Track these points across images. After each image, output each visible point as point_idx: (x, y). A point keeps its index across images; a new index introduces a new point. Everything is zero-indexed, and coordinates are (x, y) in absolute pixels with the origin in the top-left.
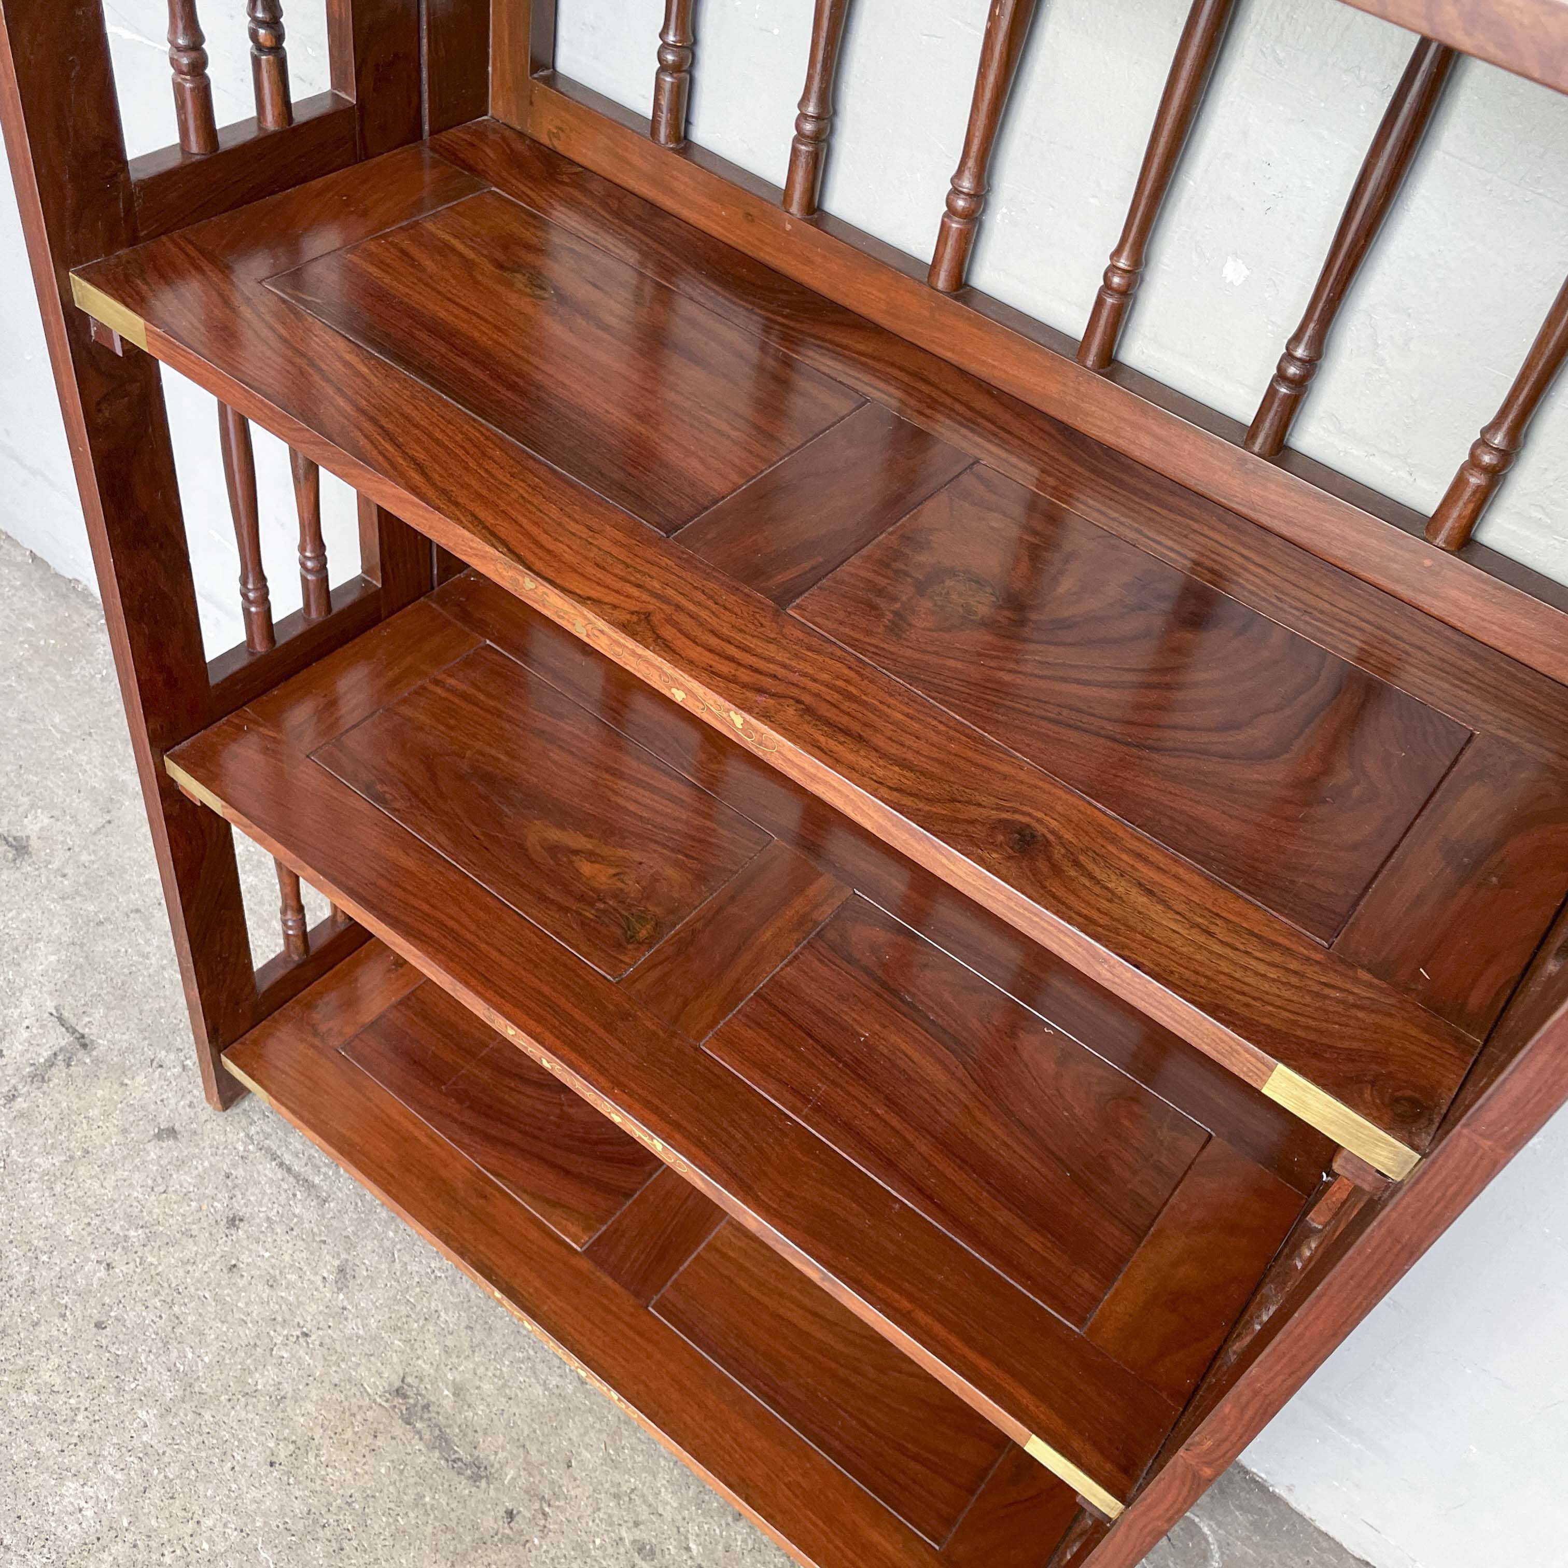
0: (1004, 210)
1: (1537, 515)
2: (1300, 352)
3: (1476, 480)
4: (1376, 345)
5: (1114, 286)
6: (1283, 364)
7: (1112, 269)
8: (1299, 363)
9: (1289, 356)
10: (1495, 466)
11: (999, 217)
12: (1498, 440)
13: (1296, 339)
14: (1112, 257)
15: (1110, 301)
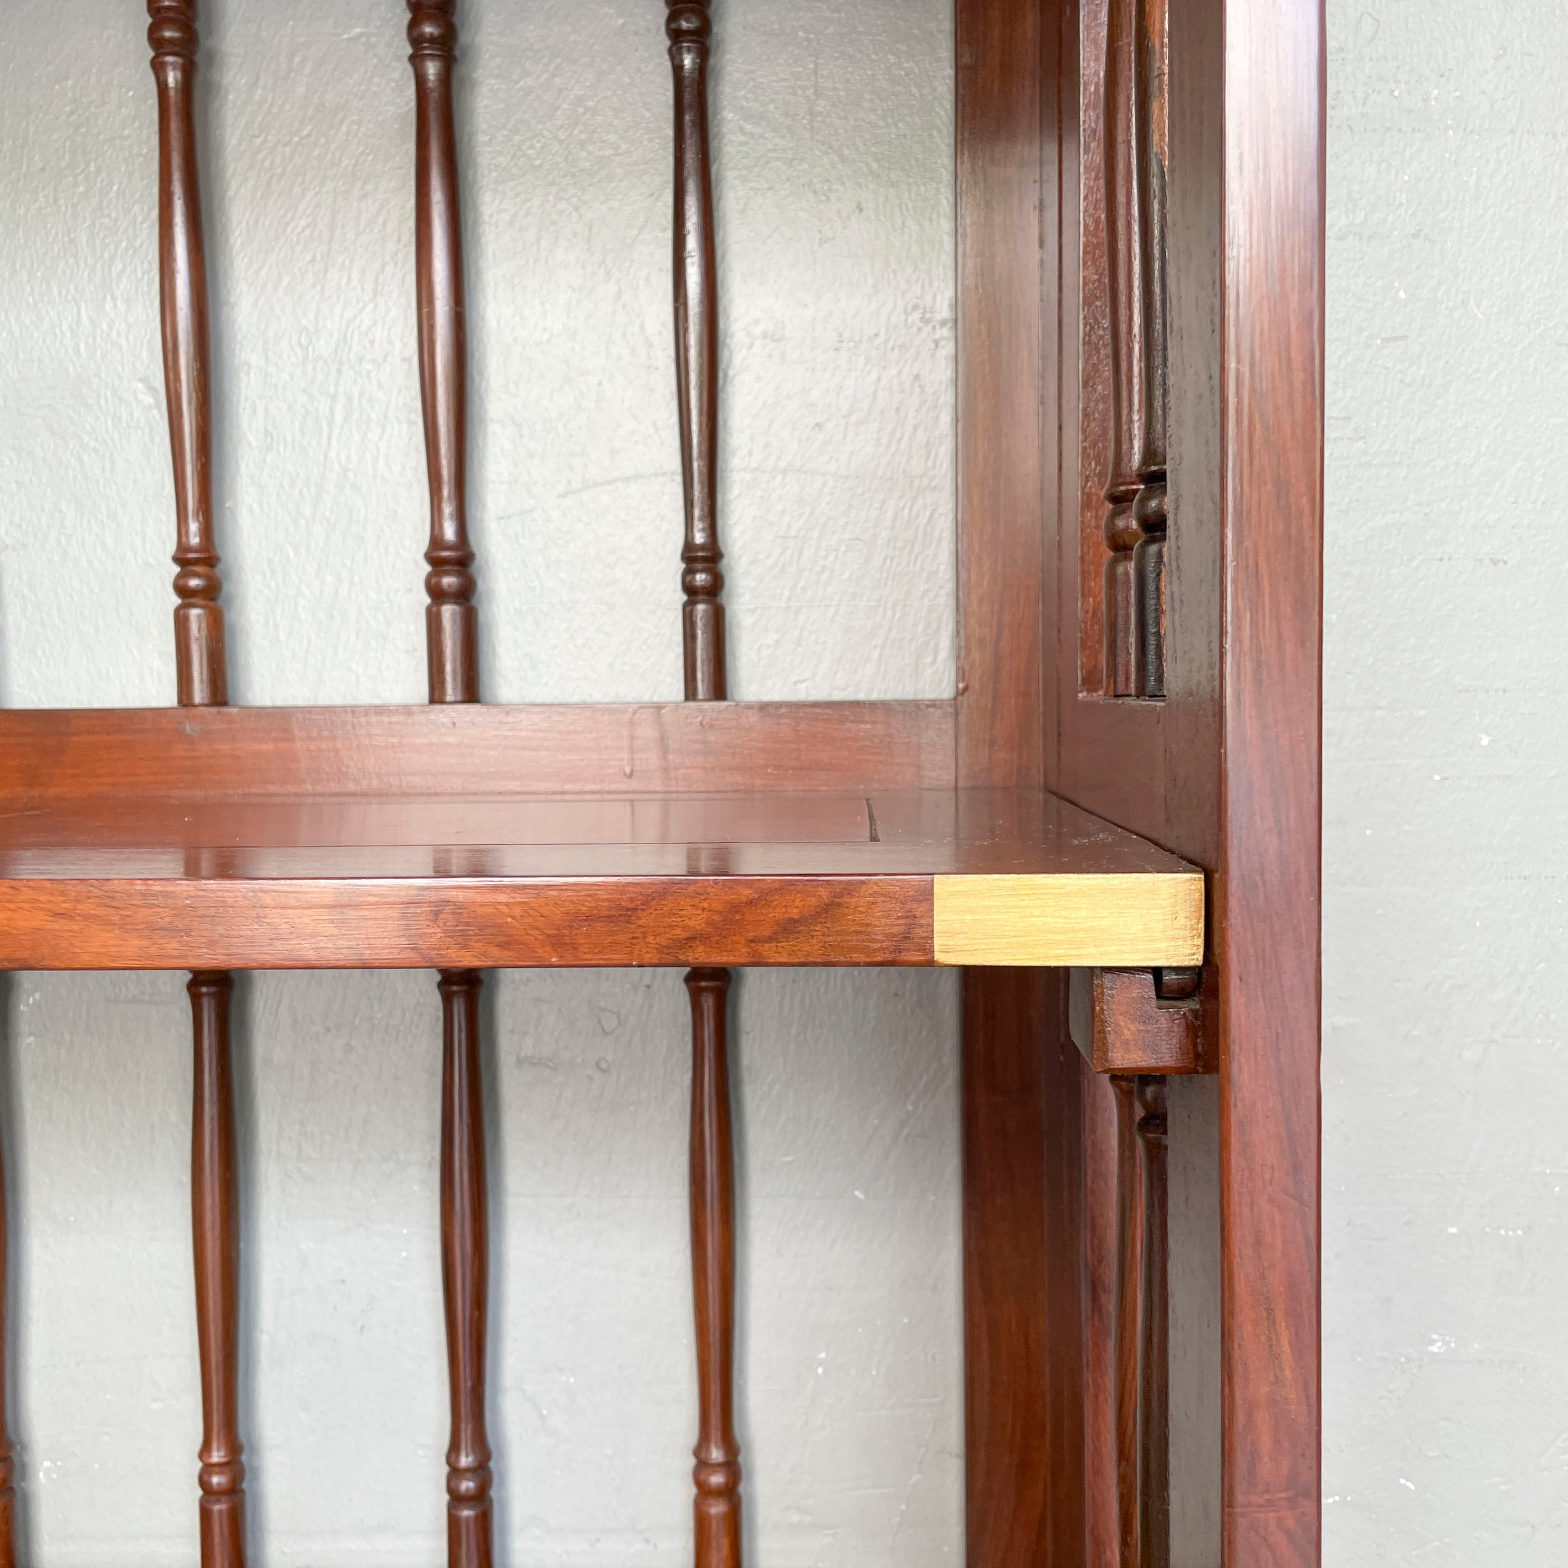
0: (47, 1464)
1: (795, 1518)
2: (465, 1461)
3: (717, 1508)
4: (542, 1417)
5: (215, 1487)
6: (452, 1484)
7: (207, 1470)
8: (469, 1475)
9: (455, 1473)
10: (727, 1484)
11: (41, 1475)
12: (716, 1455)
13: (454, 1448)
14: (201, 1456)
15: (217, 1507)
